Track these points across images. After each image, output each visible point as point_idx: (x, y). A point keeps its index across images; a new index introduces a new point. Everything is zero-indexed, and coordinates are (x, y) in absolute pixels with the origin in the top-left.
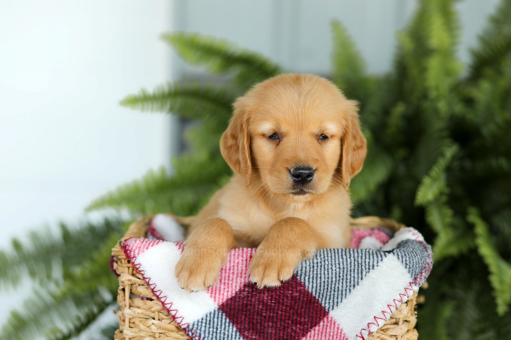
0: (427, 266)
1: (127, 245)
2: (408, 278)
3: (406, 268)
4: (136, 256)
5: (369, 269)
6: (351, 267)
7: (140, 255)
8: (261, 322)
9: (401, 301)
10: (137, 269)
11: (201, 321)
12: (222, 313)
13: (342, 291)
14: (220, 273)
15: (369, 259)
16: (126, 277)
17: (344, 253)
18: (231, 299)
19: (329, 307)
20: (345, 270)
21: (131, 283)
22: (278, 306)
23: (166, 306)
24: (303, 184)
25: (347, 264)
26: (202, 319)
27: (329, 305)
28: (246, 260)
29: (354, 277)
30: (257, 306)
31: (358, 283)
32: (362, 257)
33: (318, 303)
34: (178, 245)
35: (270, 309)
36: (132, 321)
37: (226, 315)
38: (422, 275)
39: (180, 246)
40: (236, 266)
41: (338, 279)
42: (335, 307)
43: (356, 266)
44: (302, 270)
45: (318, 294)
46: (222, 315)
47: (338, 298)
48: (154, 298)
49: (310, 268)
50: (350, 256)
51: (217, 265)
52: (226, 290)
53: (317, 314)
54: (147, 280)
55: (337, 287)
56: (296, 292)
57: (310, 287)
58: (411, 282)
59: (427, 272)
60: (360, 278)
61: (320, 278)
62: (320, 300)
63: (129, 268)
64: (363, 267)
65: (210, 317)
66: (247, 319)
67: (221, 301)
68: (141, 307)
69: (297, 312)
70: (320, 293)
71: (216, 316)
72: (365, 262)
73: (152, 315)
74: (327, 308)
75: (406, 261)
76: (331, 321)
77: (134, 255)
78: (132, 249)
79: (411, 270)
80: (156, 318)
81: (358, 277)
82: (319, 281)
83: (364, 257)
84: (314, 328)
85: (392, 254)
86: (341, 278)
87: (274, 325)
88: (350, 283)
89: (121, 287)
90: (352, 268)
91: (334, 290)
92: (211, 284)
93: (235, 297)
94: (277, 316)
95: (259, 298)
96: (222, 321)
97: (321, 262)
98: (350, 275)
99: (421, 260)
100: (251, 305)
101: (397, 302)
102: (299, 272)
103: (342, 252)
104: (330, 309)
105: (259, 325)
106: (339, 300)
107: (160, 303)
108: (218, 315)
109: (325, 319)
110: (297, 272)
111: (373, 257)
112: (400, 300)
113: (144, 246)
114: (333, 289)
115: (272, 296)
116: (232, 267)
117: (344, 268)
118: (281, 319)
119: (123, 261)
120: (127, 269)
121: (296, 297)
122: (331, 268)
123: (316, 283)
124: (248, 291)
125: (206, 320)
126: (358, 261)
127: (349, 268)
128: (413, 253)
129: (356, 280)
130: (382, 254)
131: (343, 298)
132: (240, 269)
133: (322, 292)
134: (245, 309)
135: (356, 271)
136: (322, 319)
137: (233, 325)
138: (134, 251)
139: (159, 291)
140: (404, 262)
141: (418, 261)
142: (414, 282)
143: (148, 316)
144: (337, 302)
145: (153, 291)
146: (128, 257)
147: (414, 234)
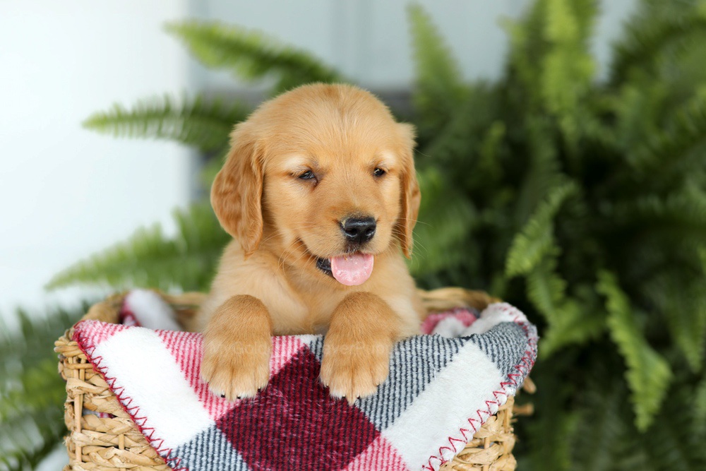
0: (526, 356)
1: (82, 331)
2: (498, 377)
3: (493, 361)
4: (96, 344)
5: (439, 366)
6: (412, 364)
7: (102, 343)
8: (279, 448)
9: (489, 412)
10: (97, 365)
11: (188, 445)
12: (221, 433)
13: (400, 400)
15: (439, 351)
16: (74, 384)
18: (234, 410)
19: (381, 425)
21: (82, 392)
22: (304, 422)
23: (137, 421)
24: (360, 244)
25: (406, 360)
26: (191, 443)
27: (381, 421)
29: (417, 379)
30: (272, 423)
31: (423, 387)
32: (427, 350)
33: (364, 418)
35: (292, 427)
36: (85, 452)
37: (226, 437)
38: (519, 370)
41: (393, 381)
42: (390, 424)
43: (420, 363)
45: (363, 406)
46: (220, 436)
47: (393, 411)
50: (411, 348)
53: (362, 435)
54: (111, 382)
55: (391, 394)
58: (503, 381)
59: (526, 366)
60: (426, 381)
62: (367, 414)
63: (79, 370)
64: (431, 364)
65: (203, 439)
66: (258, 442)
67: (219, 413)
68: (98, 430)
69: (333, 433)
71: (211, 439)
72: (433, 356)
73: (115, 441)
74: (377, 426)
75: (493, 351)
76: (384, 445)
77: (93, 343)
78: (89, 335)
79: (501, 363)
80: (121, 446)
81: (424, 379)
83: (430, 350)
84: (359, 455)
85: (471, 341)
86: (398, 379)
87: (299, 451)
88: (412, 387)
90: (414, 365)
91: (388, 399)
93: (240, 408)
94: (303, 439)
95: (276, 411)
96: (220, 445)
98: (412, 375)
99: (516, 348)
100: (263, 420)
104: (383, 427)
105: (275, 451)
106: (396, 413)
107: (129, 418)
108: (215, 436)
109: (375, 442)
111: (444, 348)
112: (486, 410)
113: (108, 331)
114: (386, 397)
115: (295, 407)
117: (401, 365)
118: (308, 442)
119: (70, 360)
120: (76, 372)
124: (259, 399)
125: (197, 444)
126: (422, 356)
127: (409, 365)
128: (503, 338)
129: (421, 383)
130: (458, 341)
131: (402, 410)
133: (369, 401)
134: (254, 427)
135: (420, 370)
136: (370, 442)
137: (237, 452)
138: (93, 338)
139: (129, 398)
140: (490, 352)
141: (512, 349)
142: (507, 381)
143: (109, 442)
144: (393, 417)
145: (119, 398)
146: (83, 347)
147: (511, 313)
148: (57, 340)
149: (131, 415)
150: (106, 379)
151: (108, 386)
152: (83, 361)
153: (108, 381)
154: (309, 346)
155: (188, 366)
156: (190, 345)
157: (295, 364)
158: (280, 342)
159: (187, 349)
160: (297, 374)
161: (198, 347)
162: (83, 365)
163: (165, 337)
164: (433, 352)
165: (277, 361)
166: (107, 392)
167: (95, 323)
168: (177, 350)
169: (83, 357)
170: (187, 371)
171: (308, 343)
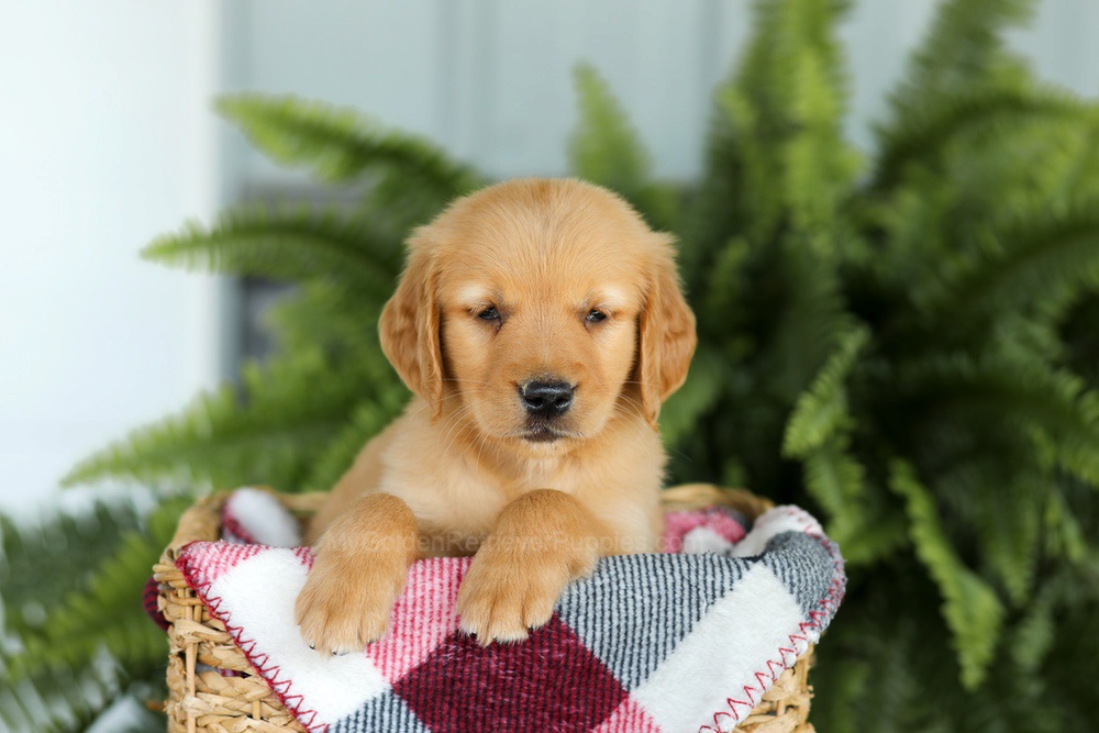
0: (834, 587)
1: (190, 557)
2: (796, 615)
3: (792, 592)
4: (211, 580)
5: (714, 597)
6: (675, 593)
7: (220, 578)
8: (484, 718)
9: (783, 664)
10: (214, 609)
11: (353, 717)
12: (400, 699)
13: (656, 645)
14: (393, 613)
15: (714, 576)
16: (186, 628)
17: (658, 564)
18: (419, 669)
19: (629, 682)
20: (663, 600)
21: (198, 640)
22: (521, 681)
23: (277, 687)
24: (548, 419)
25: (666, 588)
26: (357, 715)
27: (630, 676)
28: (450, 584)
29: (682, 615)
30: (474, 684)
31: (690, 626)
32: (697, 571)
33: (605, 673)
34: (301, 555)
35: (504, 689)
36: (202, 723)
37: (408, 705)
38: (825, 607)
39: (304, 557)
40: (427, 597)
41: (647, 619)
42: (642, 680)
43: (686, 592)
44: (570, 602)
45: (605, 654)
46: (400, 704)
47: (647, 662)
48: (250, 671)
49: (588, 598)
50: (673, 569)
51: (387, 594)
52: (408, 649)
53: (603, 697)
54: (236, 633)
55: (645, 637)
56: (560, 649)
57: (589, 638)
58: (804, 621)
59: (834, 601)
60: (694, 618)
61: (610, 619)
62: (610, 666)
63: (193, 607)
64: (702, 593)
65: (375, 708)
66: (454, 712)
67: (397, 674)
68: (222, 692)
69: (561, 694)
70: (609, 651)
71: (387, 707)
72: (705, 581)
73: (247, 708)
74: (625, 683)
75: (791, 577)
76: (634, 711)
77: (206, 578)
78: (200, 565)
79: (801, 596)
80: (256, 714)
81: (691, 615)
82: (606, 626)
83: (701, 572)
84: (598, 727)
85: (760, 563)
86: (655, 617)
87: (513, 722)
88: (674, 627)
89: (174, 651)
90: (678, 596)
91: (640, 644)
92: (374, 636)
93: (427, 664)
94: (518, 704)
95: (480, 666)
96: (399, 716)
97: (610, 585)
98: (674, 610)
99: (822, 575)
100: (461, 681)
101: (774, 666)
102: (565, 608)
103: (654, 562)
104: (632, 686)
105: (479, 724)
106: (651, 664)
107: (265, 683)
108: (391, 704)
109: (622, 706)
110: (560, 607)
111: (722, 572)
112: (780, 660)
113: (227, 560)
114: (637, 641)
115: (507, 660)
116: (419, 601)
117: (659, 597)
118: (526, 709)
119: (180, 593)
120: (189, 610)
121: (559, 661)
122: (633, 597)
123: (602, 630)
124: (455, 651)
125: (366, 716)
126: (689, 581)
127: (670, 596)
128: (805, 560)
129: (686, 621)
130: (741, 563)
131: (660, 660)
132: (436, 604)
133: (614, 649)
134: (449, 690)
135: (686, 602)
136: (615, 707)
137: (423, 726)
138: (206, 570)
139: (263, 655)
140: (787, 579)
141: (817, 576)
142: (809, 621)
143: (238, 710)
144: (647, 670)
145: (248, 655)
146: (192, 583)
147: (800, 520)
148: (157, 562)
149: (267, 679)
150: (229, 628)
151: (232, 639)
153: (232, 631)
167: (208, 547)
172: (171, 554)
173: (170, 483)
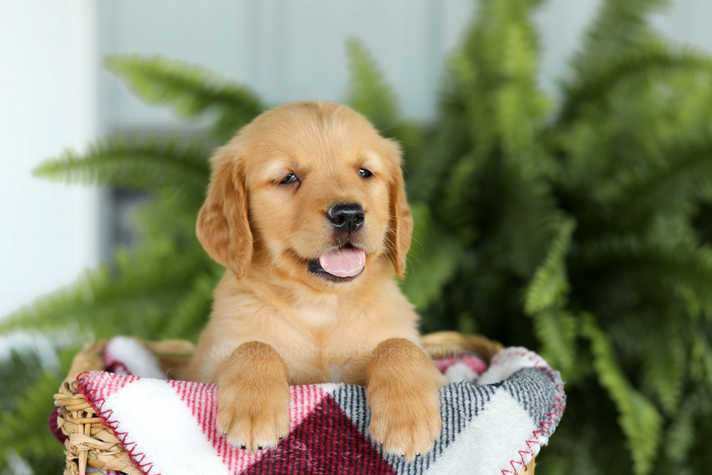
0: (557, 403)
1: (88, 383)
2: (531, 426)
3: (526, 409)
4: (105, 397)
5: (471, 415)
7: (112, 395)
9: (522, 462)
10: (105, 420)
15: (470, 399)
16: (78, 439)
18: (255, 465)
21: (87, 449)
27: (409, 473)
29: (447, 429)
31: (453, 437)
32: (457, 399)
33: (391, 471)
38: (551, 418)
43: (450, 412)
47: (422, 463)
54: (122, 437)
56: (357, 452)
58: (536, 430)
59: (557, 413)
60: (456, 431)
62: (395, 466)
63: (84, 425)
64: (462, 413)
67: (239, 469)
72: (464, 405)
75: (524, 398)
77: (102, 395)
78: (97, 387)
79: (533, 411)
81: (454, 429)
83: (461, 399)
85: (501, 387)
93: (261, 462)
95: (300, 465)
106: (425, 465)
111: (475, 396)
112: (520, 460)
113: (117, 383)
115: (319, 461)
119: (75, 414)
120: (81, 427)
121: (357, 461)
124: (281, 453)
126: (452, 405)
128: (533, 385)
129: (450, 433)
130: (488, 389)
131: (431, 462)
135: (450, 420)
138: (102, 390)
139: (142, 454)
140: (521, 399)
141: (543, 396)
142: (540, 429)
144: (421, 469)
145: (130, 454)
146: (91, 400)
147: (531, 359)
148: (57, 392)
149: (143, 472)
150: (116, 434)
151: (119, 442)
152: (89, 415)
153: (119, 436)
154: (332, 395)
155: (205, 419)
156: (206, 396)
157: (319, 414)
158: (302, 392)
159: (203, 401)
160: (321, 425)
161: (214, 398)
162: (89, 419)
163: (179, 388)
164: (464, 401)
165: (300, 411)
166: (115, 448)
167: (102, 374)
168: (193, 402)
169: (90, 411)
170: (204, 425)
171: (331, 392)
172: (67, 386)
173: (66, 336)
